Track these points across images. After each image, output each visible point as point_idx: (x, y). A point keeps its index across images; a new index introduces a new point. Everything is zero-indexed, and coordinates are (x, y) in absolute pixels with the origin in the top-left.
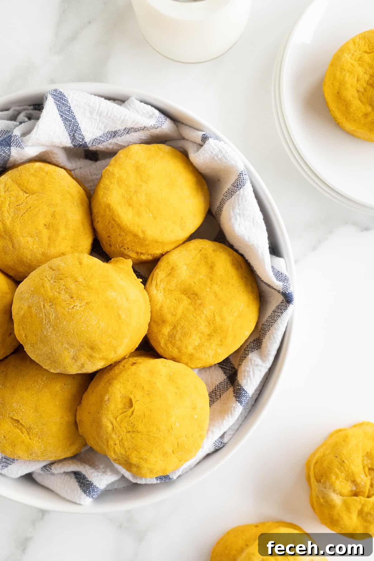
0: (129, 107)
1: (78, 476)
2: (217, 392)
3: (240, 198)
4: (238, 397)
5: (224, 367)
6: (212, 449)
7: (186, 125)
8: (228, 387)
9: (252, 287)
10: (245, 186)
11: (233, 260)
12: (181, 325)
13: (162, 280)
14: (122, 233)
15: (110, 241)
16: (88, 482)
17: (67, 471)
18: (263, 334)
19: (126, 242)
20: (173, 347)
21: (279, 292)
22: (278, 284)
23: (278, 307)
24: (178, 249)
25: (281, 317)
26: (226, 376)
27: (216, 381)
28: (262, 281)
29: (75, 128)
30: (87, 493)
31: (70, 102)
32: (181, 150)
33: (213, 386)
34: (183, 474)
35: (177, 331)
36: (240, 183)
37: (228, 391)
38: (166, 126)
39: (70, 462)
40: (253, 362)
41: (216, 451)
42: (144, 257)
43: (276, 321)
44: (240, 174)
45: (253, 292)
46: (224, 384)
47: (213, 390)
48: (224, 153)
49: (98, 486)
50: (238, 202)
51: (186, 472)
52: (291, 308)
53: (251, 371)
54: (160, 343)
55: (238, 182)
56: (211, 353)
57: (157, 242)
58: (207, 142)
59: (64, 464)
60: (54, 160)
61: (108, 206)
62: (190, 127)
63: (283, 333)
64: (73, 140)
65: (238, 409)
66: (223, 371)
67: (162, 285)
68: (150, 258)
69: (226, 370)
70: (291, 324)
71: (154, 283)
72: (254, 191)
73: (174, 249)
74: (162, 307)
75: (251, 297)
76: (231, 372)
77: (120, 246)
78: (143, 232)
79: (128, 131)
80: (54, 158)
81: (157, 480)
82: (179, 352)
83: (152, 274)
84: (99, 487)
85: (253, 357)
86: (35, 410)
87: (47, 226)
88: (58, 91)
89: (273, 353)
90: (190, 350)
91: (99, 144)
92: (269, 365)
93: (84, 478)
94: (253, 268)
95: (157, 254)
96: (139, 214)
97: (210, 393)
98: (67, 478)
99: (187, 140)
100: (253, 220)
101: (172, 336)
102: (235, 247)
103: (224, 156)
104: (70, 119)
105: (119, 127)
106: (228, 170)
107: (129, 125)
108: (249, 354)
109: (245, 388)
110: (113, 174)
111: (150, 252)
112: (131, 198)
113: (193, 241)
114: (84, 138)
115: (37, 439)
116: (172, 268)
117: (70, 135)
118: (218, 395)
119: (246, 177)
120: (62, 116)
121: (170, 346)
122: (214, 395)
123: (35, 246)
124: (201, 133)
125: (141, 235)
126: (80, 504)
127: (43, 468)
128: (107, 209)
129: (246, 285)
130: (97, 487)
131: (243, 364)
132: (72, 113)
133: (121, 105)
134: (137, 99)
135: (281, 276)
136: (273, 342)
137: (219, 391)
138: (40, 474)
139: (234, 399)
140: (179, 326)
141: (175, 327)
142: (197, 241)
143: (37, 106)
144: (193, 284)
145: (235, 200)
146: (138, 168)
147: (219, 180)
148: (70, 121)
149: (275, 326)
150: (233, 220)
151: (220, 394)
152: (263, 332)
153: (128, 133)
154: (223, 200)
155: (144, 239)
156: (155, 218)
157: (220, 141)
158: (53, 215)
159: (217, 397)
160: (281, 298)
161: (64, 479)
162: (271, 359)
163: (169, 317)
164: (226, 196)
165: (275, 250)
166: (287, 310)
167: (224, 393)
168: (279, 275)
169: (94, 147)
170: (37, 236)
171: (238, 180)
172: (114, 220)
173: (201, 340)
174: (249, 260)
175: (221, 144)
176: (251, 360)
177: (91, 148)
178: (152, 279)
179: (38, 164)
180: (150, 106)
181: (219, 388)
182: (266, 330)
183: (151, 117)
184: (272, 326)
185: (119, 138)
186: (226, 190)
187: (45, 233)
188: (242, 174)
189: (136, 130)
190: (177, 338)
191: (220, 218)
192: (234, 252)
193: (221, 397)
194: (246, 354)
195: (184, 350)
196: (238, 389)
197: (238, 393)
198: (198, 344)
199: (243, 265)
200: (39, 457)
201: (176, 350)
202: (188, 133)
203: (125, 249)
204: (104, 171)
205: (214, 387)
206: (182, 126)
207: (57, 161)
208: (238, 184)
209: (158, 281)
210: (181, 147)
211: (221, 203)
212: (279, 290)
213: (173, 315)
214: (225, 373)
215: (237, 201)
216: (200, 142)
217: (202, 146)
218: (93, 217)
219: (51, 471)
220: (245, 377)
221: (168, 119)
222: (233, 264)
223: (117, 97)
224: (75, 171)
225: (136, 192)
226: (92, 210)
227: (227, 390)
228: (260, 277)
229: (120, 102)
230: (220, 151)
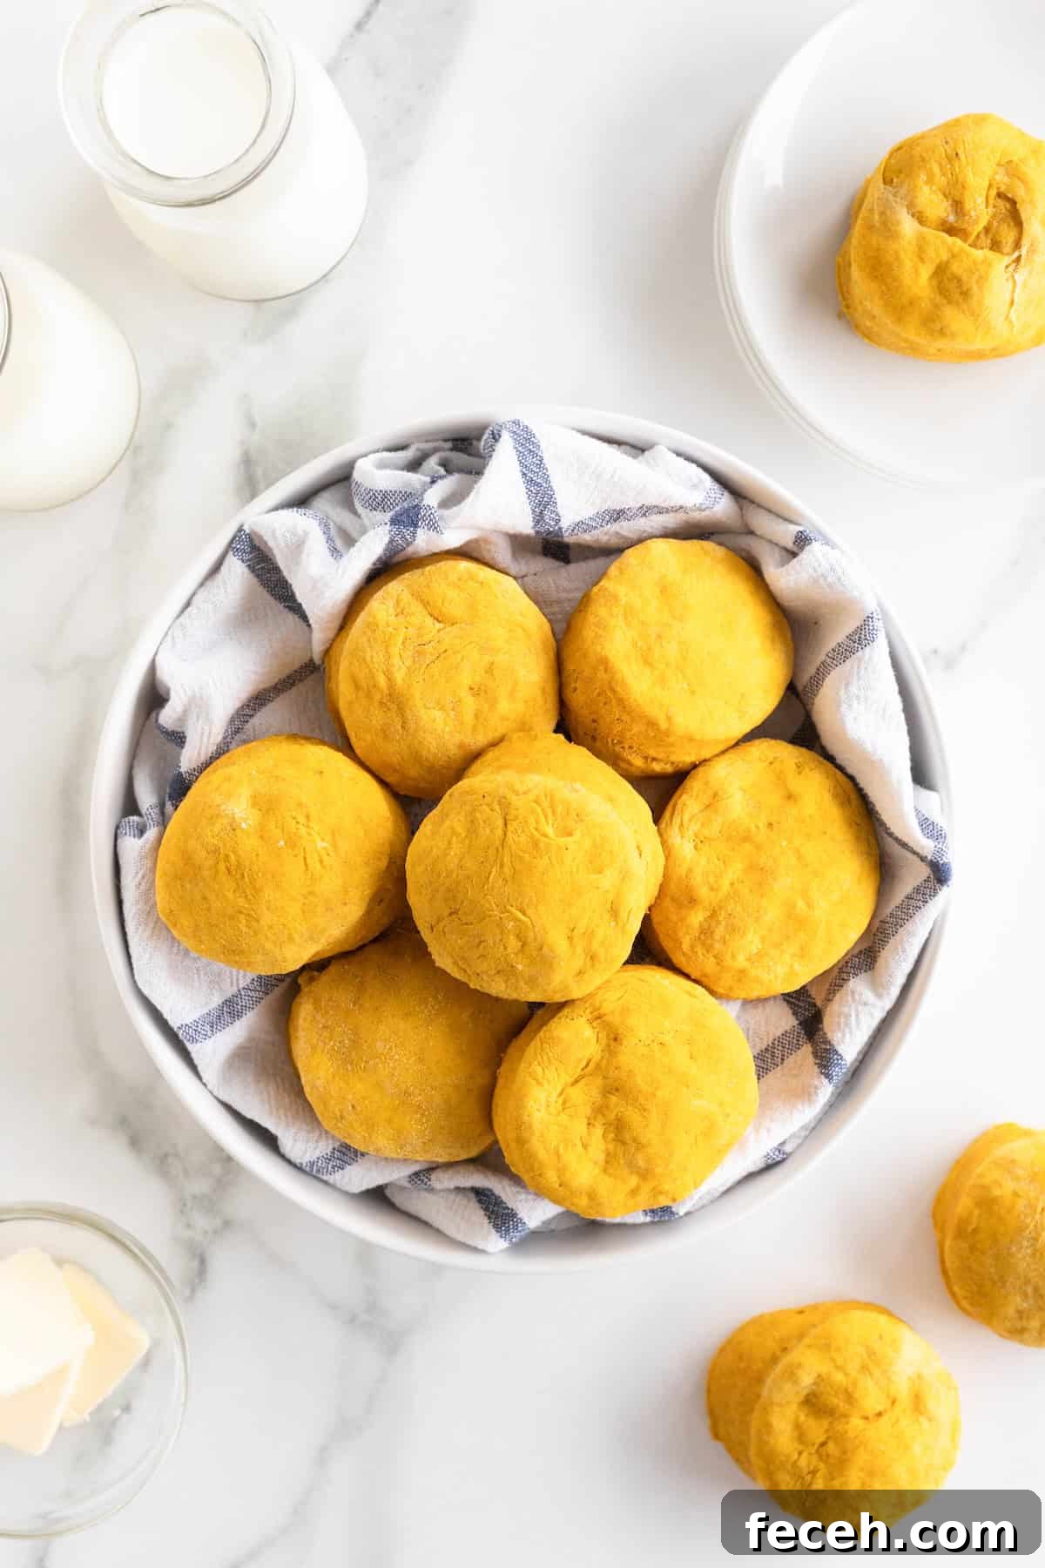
0: (651, 461)
1: (483, 1197)
2: (776, 1051)
3: (863, 665)
4: (825, 1067)
5: (793, 1000)
6: (760, 1164)
7: (759, 506)
8: (801, 1043)
9: (869, 844)
10: (875, 643)
11: (835, 787)
12: (726, 911)
13: (693, 816)
14: (625, 717)
15: (595, 730)
16: (506, 1211)
17: (462, 1186)
18: (882, 941)
19: (628, 735)
20: (705, 953)
21: (923, 859)
22: (926, 846)
23: (917, 890)
24: (727, 756)
25: (922, 910)
26: (797, 1019)
27: (777, 1028)
28: (891, 835)
29: (545, 499)
30: (501, 1232)
31: (542, 447)
32: (744, 554)
33: (768, 1039)
34: (697, 1210)
35: (718, 922)
36: (865, 636)
37: (799, 1051)
38: (721, 507)
39: (471, 1168)
40: (857, 997)
41: (769, 1167)
42: (657, 767)
43: (911, 917)
44: (868, 617)
45: (869, 854)
46: (792, 1036)
47: (768, 1046)
48: (840, 573)
49: (526, 1220)
50: (858, 673)
51: (703, 1207)
52: (944, 893)
53: (853, 1015)
54: (681, 943)
55: (863, 632)
56: (781, 970)
57: (691, 739)
58: (807, 548)
59: (459, 1172)
60: (487, 557)
61: (604, 662)
62: (770, 511)
63: (923, 941)
64: (538, 522)
65: (826, 1091)
66: (791, 1008)
67: (695, 827)
68: (669, 769)
69: (796, 1008)
70: (942, 927)
71: (677, 821)
72: (890, 653)
73: (717, 756)
74: (690, 870)
75: (866, 864)
76: (807, 1013)
77: (615, 741)
78: (669, 719)
79: (645, 511)
80: (489, 551)
81: (646, 1214)
82: (718, 964)
83: (672, 803)
84: (527, 1223)
85: (858, 985)
86: (419, 1058)
87: (475, 691)
88: (521, 424)
89: (900, 980)
90: (741, 961)
91: (585, 531)
92: (888, 1003)
93: (498, 1202)
94: (874, 806)
95: (684, 762)
96: (662, 681)
97: (762, 1051)
98: (459, 1200)
99: (761, 537)
100: (884, 711)
101: (706, 932)
102: (838, 761)
103: (839, 579)
104: (539, 481)
105: (631, 502)
106: (840, 607)
107: (650, 501)
108: (849, 980)
109: (840, 1049)
110: (615, 597)
111: (673, 758)
112: (649, 649)
113: (757, 742)
114: (559, 520)
115: (419, 1116)
116: (715, 795)
117: (534, 511)
118: (777, 1057)
119: (879, 624)
120: (524, 474)
121: (700, 950)
122: (770, 1057)
123: (447, 729)
124: (794, 529)
125: (664, 725)
126: (483, 1252)
127: (413, 1177)
128: (602, 668)
129: (858, 838)
130: (524, 1223)
131: (837, 997)
132: (545, 471)
133: (635, 457)
134: (669, 449)
135: (931, 827)
136: (902, 959)
137: (780, 1048)
138: (402, 1188)
139: (816, 1069)
140: (723, 913)
141: (713, 915)
142: (766, 743)
143: (459, 443)
144: (754, 829)
145: (852, 667)
146: (664, 590)
147: (816, 623)
148: (539, 485)
149: (909, 926)
150: (844, 708)
151: (783, 1055)
152: (880, 936)
153: (644, 515)
154: (824, 666)
155: (667, 733)
156: (693, 692)
157: (833, 548)
158: (490, 670)
159: (776, 1062)
160: (925, 871)
161: (454, 1200)
162: (895, 991)
163: (703, 892)
164: (834, 659)
165: (921, 775)
166: (936, 898)
167: (791, 1054)
168: (927, 826)
169: (575, 537)
170: (453, 710)
171: (861, 630)
172: (614, 691)
173: (763, 942)
174: (865, 788)
175: (834, 555)
176: (853, 993)
177: (566, 540)
178: (673, 814)
179: (464, 565)
180: (694, 466)
181: (782, 1043)
182: (889, 934)
183: (695, 486)
184: (901, 926)
185: (625, 524)
186: (833, 644)
187: (470, 704)
188: (872, 618)
189: (661, 511)
190: (717, 937)
191: (814, 699)
192: (837, 771)
193: (785, 1062)
194: (843, 979)
195: (728, 961)
196: (824, 1049)
197: (825, 1057)
198: (755, 951)
199: (854, 796)
200: (417, 1153)
201: (712, 959)
202: (763, 523)
203: (623, 748)
204: (595, 589)
205: (771, 1040)
206: (752, 507)
207: (493, 559)
208: (863, 637)
209: (686, 817)
210: (744, 550)
211: (818, 669)
212: (924, 855)
213: (712, 889)
214: (795, 1013)
215: (855, 670)
216: (790, 545)
217: (794, 555)
218: (564, 679)
219: (429, 1183)
220: (839, 1024)
221: (726, 494)
222: (835, 796)
223: (624, 439)
224: (526, 579)
225: (659, 637)
226: (562, 664)
227: (799, 1048)
228: (888, 826)
229: (633, 451)
230: (832, 569)
